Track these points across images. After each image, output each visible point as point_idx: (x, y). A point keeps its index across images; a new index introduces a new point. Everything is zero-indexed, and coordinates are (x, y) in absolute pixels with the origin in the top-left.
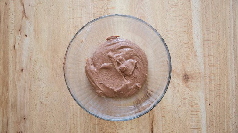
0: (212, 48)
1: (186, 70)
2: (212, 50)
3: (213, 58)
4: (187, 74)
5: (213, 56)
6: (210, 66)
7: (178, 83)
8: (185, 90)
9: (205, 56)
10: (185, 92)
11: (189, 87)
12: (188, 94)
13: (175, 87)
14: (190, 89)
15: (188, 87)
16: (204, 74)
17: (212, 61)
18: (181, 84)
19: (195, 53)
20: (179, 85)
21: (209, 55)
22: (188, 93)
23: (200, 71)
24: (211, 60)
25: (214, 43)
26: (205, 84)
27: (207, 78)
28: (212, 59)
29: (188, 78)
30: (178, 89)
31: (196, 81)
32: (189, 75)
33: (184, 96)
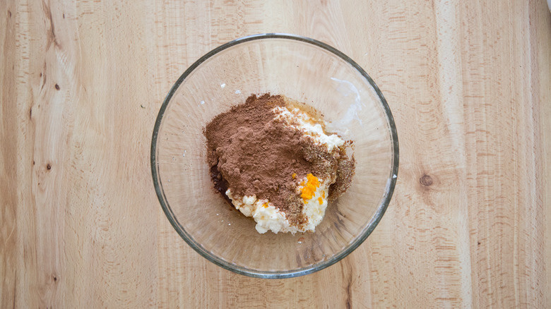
0: (484, 115)
1: (424, 164)
2: (484, 119)
3: (487, 137)
4: (428, 174)
5: (487, 132)
6: (479, 155)
7: (407, 194)
8: (423, 211)
9: (469, 133)
10: (423, 215)
11: (432, 205)
12: (429, 219)
13: (401, 203)
14: (434, 209)
15: (429, 203)
16: (465, 172)
17: (485, 144)
18: (415, 196)
19: (446, 126)
20: (411, 199)
21: (477, 130)
22: (431, 218)
23: (457, 167)
24: (481, 141)
25: (488, 103)
26: (469, 197)
27: (474, 182)
28: (485, 140)
29: (431, 183)
30: (407, 208)
31: (449, 190)
32: (432, 176)
33: (421, 223)
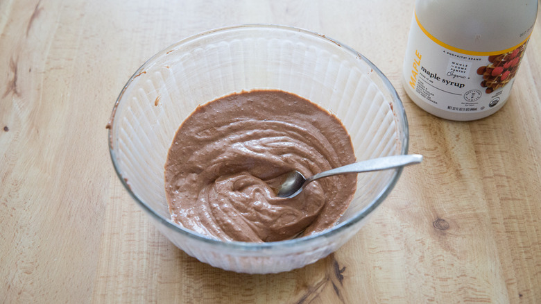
0: (501, 161)
1: (436, 208)
2: (502, 166)
3: (508, 181)
4: (443, 218)
5: (507, 178)
6: (502, 199)
7: (418, 238)
8: (441, 258)
9: (486, 177)
10: (442, 262)
11: (452, 250)
12: (450, 267)
13: (412, 248)
14: (455, 255)
15: (447, 248)
16: (488, 216)
17: (508, 188)
18: (429, 241)
19: (457, 170)
20: (424, 244)
21: (495, 175)
22: (452, 265)
23: (478, 211)
24: (502, 186)
25: (504, 150)
26: (498, 243)
27: (501, 227)
28: (506, 184)
29: (448, 228)
30: (421, 254)
31: (471, 235)
32: (448, 221)
33: (441, 271)
